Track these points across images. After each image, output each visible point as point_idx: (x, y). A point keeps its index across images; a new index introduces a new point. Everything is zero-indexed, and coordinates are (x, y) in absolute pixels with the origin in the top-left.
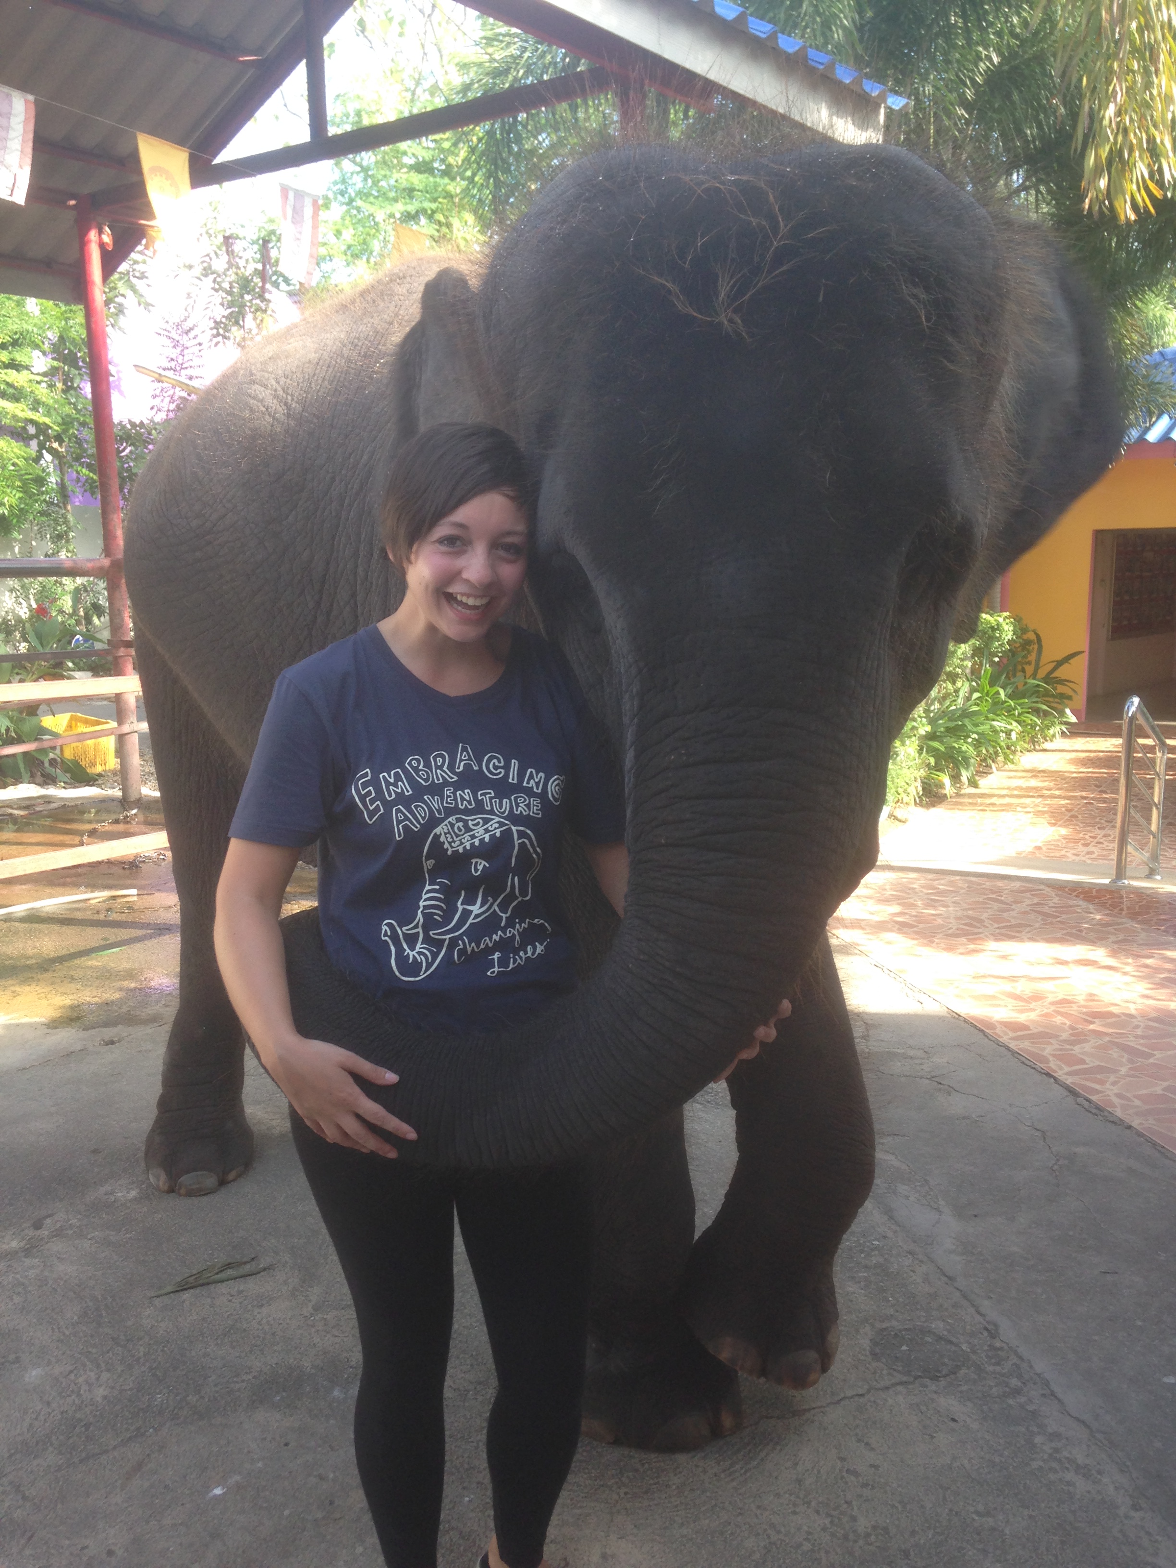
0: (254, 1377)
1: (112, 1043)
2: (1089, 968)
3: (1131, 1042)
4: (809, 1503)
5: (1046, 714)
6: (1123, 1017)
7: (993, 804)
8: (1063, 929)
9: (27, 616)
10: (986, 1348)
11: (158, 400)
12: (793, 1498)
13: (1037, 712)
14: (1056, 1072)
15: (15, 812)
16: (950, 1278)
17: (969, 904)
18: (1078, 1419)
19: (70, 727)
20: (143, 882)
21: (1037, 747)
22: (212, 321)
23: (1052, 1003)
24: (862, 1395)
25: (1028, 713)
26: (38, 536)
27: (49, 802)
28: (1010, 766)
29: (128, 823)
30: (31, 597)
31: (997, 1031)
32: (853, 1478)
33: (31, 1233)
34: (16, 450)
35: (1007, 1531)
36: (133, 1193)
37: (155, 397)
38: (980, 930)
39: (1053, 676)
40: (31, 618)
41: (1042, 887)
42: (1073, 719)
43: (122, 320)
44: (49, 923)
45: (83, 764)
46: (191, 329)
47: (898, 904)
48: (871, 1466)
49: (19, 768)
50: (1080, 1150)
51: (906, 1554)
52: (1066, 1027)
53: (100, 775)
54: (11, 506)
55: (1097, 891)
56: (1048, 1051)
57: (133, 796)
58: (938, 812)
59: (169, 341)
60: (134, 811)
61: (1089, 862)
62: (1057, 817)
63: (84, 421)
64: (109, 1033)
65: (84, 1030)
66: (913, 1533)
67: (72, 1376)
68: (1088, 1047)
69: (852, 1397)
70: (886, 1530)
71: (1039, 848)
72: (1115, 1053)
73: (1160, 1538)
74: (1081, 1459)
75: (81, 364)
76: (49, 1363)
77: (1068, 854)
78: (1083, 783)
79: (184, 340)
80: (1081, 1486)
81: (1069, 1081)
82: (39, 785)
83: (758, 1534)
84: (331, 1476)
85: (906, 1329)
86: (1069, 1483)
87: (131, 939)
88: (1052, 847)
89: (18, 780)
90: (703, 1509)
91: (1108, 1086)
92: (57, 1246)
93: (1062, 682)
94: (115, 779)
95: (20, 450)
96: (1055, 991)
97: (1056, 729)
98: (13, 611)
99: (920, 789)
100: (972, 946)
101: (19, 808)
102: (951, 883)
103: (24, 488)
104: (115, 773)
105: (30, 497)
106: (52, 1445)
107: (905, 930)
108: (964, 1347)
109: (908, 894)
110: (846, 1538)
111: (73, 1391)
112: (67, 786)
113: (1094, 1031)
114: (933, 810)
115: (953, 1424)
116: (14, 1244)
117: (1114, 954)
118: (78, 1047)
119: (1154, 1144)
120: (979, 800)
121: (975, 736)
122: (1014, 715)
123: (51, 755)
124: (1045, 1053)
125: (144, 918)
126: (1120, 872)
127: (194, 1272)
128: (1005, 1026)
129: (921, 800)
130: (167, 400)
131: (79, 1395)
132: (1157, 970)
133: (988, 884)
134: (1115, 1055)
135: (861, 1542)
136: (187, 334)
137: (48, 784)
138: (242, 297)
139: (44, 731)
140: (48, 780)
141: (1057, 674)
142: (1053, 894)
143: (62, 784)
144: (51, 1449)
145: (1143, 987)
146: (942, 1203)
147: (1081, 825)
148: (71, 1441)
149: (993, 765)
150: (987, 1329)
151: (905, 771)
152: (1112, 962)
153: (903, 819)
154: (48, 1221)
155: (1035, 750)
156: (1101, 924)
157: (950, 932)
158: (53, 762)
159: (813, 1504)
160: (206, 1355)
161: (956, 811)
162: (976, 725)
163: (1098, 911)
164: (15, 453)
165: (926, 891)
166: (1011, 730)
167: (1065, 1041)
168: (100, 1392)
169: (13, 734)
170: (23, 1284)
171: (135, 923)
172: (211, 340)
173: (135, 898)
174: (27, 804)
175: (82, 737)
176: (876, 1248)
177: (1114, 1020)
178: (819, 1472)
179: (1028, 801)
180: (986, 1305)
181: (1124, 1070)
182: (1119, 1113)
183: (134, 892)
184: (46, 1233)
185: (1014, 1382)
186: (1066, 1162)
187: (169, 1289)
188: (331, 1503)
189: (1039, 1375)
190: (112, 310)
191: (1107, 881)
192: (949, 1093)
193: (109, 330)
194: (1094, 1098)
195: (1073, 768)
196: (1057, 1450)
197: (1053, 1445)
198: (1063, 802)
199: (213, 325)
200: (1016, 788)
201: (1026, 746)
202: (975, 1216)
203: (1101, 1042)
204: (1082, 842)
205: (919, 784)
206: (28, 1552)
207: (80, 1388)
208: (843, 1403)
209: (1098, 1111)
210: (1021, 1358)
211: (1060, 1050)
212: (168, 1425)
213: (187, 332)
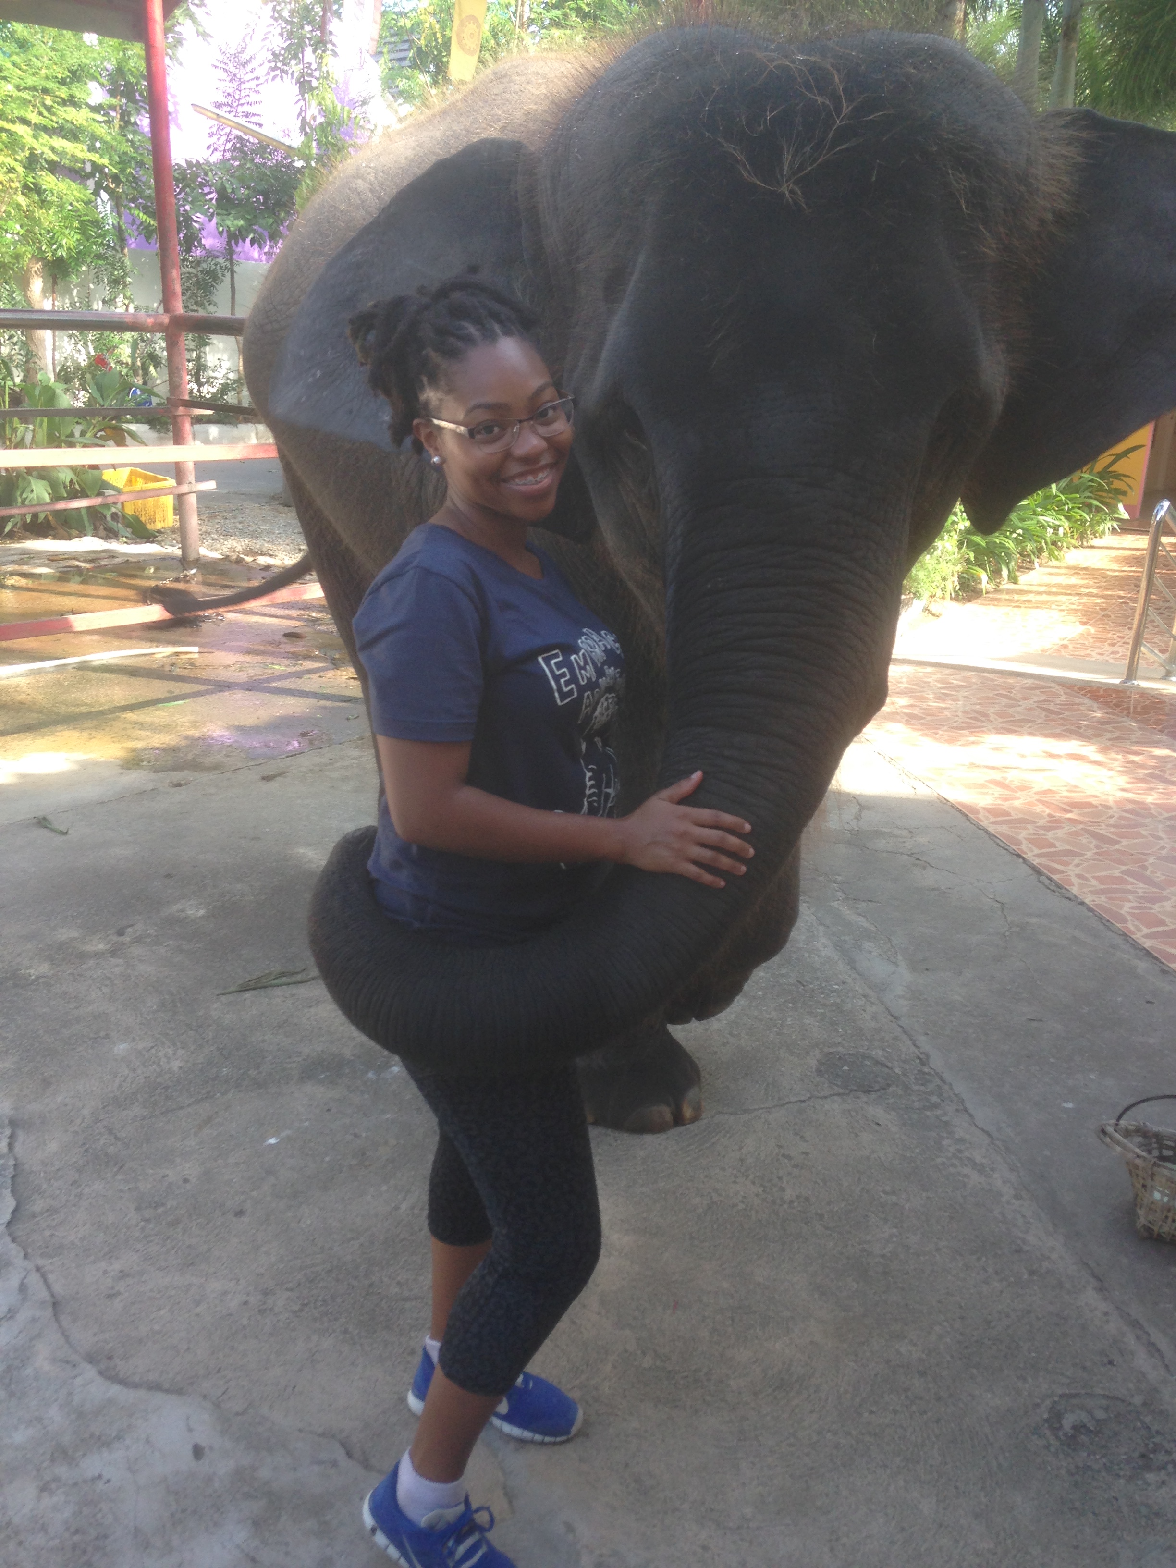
0: (304, 1060)
1: (179, 785)
2: (1079, 762)
3: (1103, 830)
4: (747, 1177)
5: (1098, 509)
6: (1100, 808)
7: (1030, 601)
8: (1063, 725)
9: (86, 363)
10: (916, 1072)
11: (215, 138)
12: (735, 1172)
13: (1089, 507)
14: (1025, 853)
15: (82, 564)
16: (895, 1018)
17: (978, 699)
18: (983, 1130)
19: (130, 482)
20: (203, 640)
21: (1085, 544)
22: (270, 53)
23: (1037, 793)
24: (804, 1101)
25: (1079, 508)
26: (96, 280)
27: (113, 557)
28: (1054, 562)
29: (188, 582)
30: (90, 344)
31: (980, 816)
32: (786, 1161)
33: (115, 938)
34: (75, 193)
35: (907, 1207)
36: (202, 912)
37: (211, 135)
38: (984, 724)
39: (1110, 470)
40: (90, 366)
41: (1053, 685)
42: (1125, 516)
43: (181, 52)
44: (118, 673)
45: (143, 519)
46: (249, 61)
47: (910, 697)
48: (804, 1153)
49: (83, 521)
50: (1034, 920)
51: (821, 1217)
52: (1045, 814)
53: (159, 532)
54: (69, 249)
55: (1105, 691)
56: (1023, 835)
57: (192, 556)
58: (972, 608)
59: (226, 75)
60: (194, 571)
61: (1112, 661)
62: (1088, 615)
63: (141, 160)
64: (177, 776)
65: (155, 772)
66: (829, 1203)
67: (153, 1051)
68: (1060, 833)
69: (796, 1102)
70: (807, 1199)
71: (1065, 646)
72: (1084, 840)
73: (1032, 1221)
74: (978, 1159)
75: (138, 98)
76: (134, 1040)
77: (1093, 654)
78: (1123, 582)
79: (241, 73)
80: (975, 1178)
81: (1036, 861)
82: (102, 538)
83: (702, 1196)
84: (364, 1135)
85: (850, 1054)
86: (966, 1176)
87: (193, 693)
88: (1079, 646)
89: (82, 533)
90: (661, 1175)
91: (1071, 867)
92: (136, 951)
93: (1118, 476)
94: (173, 536)
95: (80, 193)
96: (1040, 783)
97: (1109, 524)
98: (73, 356)
99: (956, 583)
100: (972, 739)
101: (85, 561)
102: (965, 679)
103: (83, 230)
104: (173, 530)
105: (88, 240)
106: (138, 1101)
107: (913, 721)
108: (897, 1070)
109: (924, 687)
110: (774, 1202)
111: (154, 1062)
112: (129, 541)
113: (1069, 820)
114: (969, 605)
115: (876, 1127)
116: (101, 947)
117: (1104, 750)
118: (150, 786)
119: (1101, 918)
120: (1016, 597)
121: (1020, 531)
122: (1063, 510)
123: (114, 510)
124: (1020, 837)
125: (204, 675)
126: (1131, 673)
127: (254, 977)
128: (988, 812)
129: (957, 595)
130: (224, 138)
131: (159, 1065)
132: (1142, 766)
133: (1000, 680)
134: (1084, 841)
135: (786, 1206)
136: (244, 66)
137: (110, 538)
138: (302, 28)
139: (105, 485)
140: (111, 534)
141: (1113, 468)
142: (1062, 692)
143: (124, 539)
144: (137, 1104)
145: (1123, 781)
146: (900, 958)
147: (1112, 625)
148: (153, 1099)
149: (1036, 560)
150: (919, 1058)
151: (943, 565)
152: (1099, 757)
153: (937, 613)
154: (129, 930)
155: (1082, 546)
156: (1102, 722)
157: (955, 725)
158: (114, 516)
159: (751, 1177)
160: (264, 1041)
161: (991, 607)
162: (1023, 520)
163: (1100, 709)
164: (75, 196)
165: (940, 685)
166: (1059, 526)
167: (1041, 827)
168: (176, 1065)
169: (77, 487)
170: (109, 978)
171: (197, 678)
172: (268, 74)
173: (196, 656)
174: (93, 557)
175: (143, 494)
176: (836, 991)
177: (1091, 810)
178: (759, 1154)
179: (1064, 598)
180: (922, 1039)
181: (1089, 854)
182: (1075, 890)
183: (196, 649)
184: (128, 939)
185: (934, 1099)
186: (1018, 929)
187: (233, 989)
188: (364, 1154)
189: (956, 1095)
190: (170, 40)
191: (1117, 681)
192: (924, 868)
193: (167, 60)
194: (1055, 877)
195: (1116, 567)
196: (960, 1151)
197: (958, 1147)
198: (1099, 601)
199: (271, 57)
200: (1055, 586)
201: (1073, 542)
202: (927, 970)
203: (1074, 829)
204: (1109, 641)
205: (956, 579)
206: (119, 1177)
207: (160, 1060)
208: (786, 1106)
209: (1058, 889)
210: (943, 1081)
211: (1035, 834)
212: (232, 1091)
213: (244, 65)
